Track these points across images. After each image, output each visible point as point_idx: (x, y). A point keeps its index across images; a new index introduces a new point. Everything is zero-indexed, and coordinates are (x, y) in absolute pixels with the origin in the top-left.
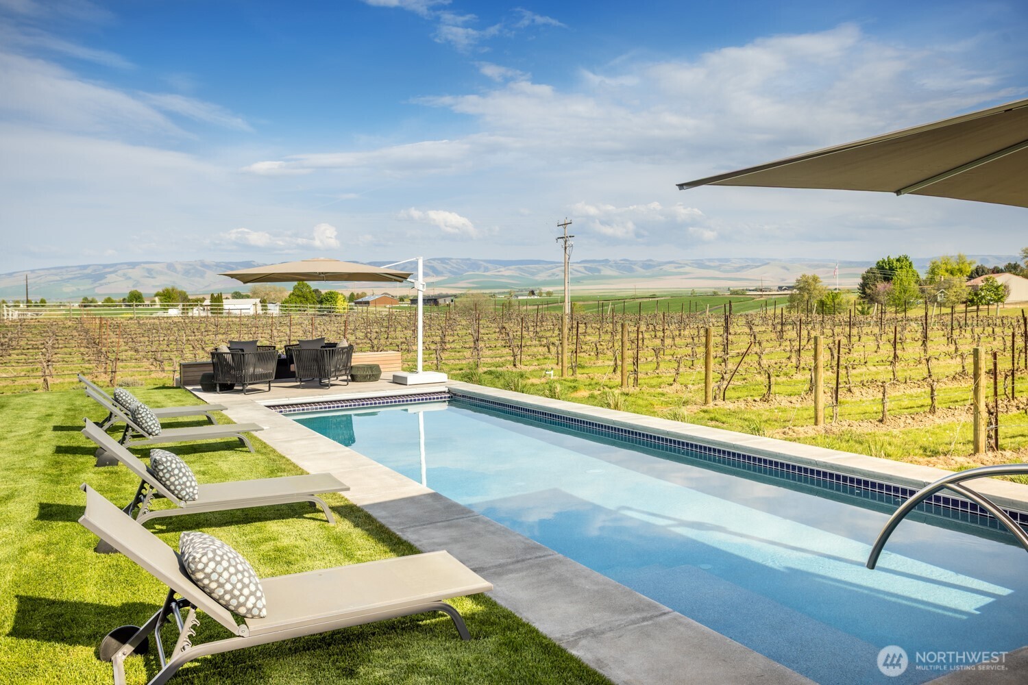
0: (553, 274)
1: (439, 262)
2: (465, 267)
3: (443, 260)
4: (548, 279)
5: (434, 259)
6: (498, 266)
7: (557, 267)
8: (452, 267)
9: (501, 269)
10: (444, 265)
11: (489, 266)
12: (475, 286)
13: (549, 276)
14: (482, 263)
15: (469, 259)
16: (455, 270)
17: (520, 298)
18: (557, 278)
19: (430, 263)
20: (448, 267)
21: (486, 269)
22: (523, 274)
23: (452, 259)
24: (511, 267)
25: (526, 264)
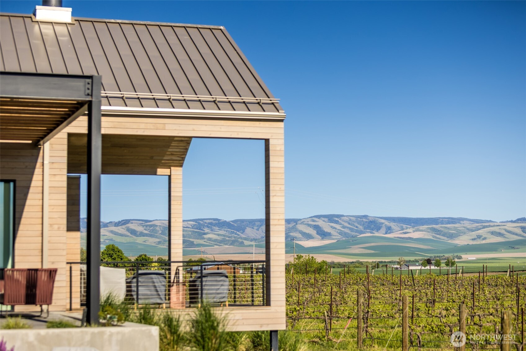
0: (479, 237)
1: (326, 219)
2: (361, 228)
3: (331, 218)
4: (471, 243)
5: (319, 217)
6: (404, 226)
7: (484, 227)
8: (344, 227)
9: (408, 230)
10: (332, 224)
11: (392, 225)
12: (373, 252)
13: (473, 240)
14: (383, 221)
15: (365, 216)
16: (346, 231)
17: (411, 268)
18: (484, 242)
19: (314, 221)
20: (338, 227)
21: (389, 230)
22: (438, 236)
23: (343, 216)
24: (422, 228)
25: (442, 223)
